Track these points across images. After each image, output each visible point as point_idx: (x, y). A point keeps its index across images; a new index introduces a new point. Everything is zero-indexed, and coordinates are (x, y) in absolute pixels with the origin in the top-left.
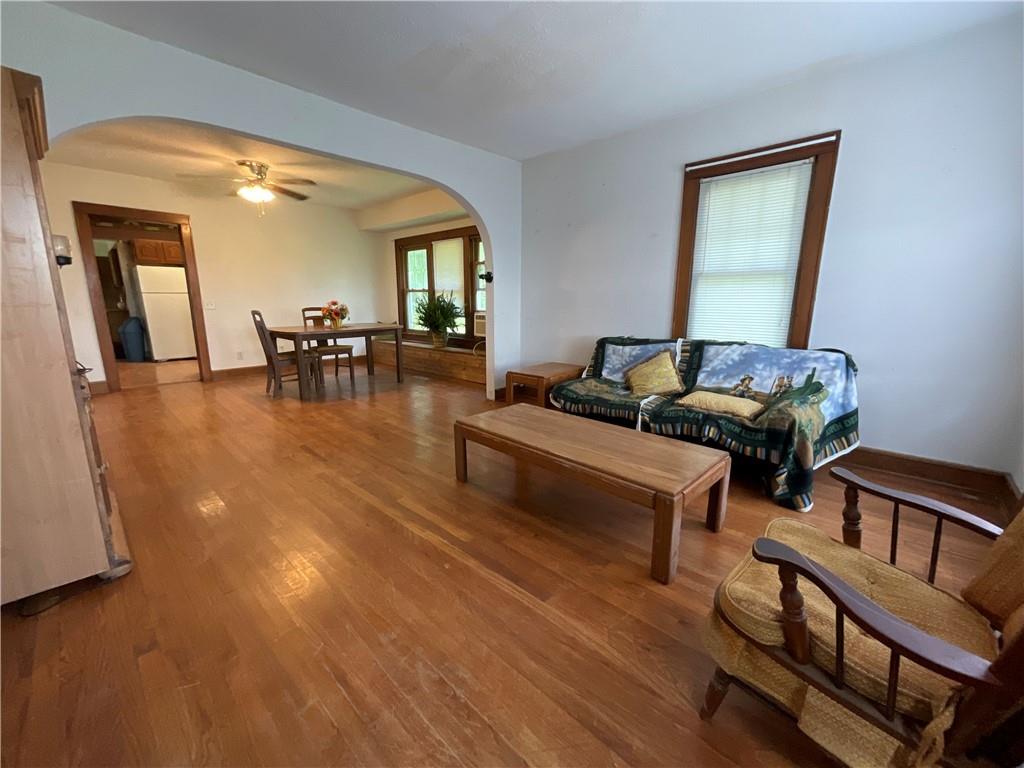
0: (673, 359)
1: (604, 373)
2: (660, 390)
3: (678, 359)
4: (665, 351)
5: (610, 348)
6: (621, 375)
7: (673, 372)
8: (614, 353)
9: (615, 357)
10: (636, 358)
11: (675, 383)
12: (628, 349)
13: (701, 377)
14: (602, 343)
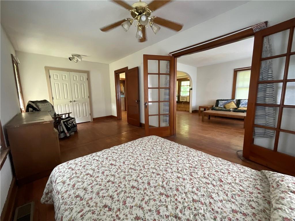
0: (234, 102)
1: (219, 106)
2: (232, 108)
3: (235, 103)
4: (232, 101)
5: (220, 101)
6: (223, 106)
7: (235, 105)
8: (221, 102)
9: (221, 103)
10: (226, 103)
11: (235, 107)
12: (224, 101)
13: (240, 106)
14: (218, 101)
